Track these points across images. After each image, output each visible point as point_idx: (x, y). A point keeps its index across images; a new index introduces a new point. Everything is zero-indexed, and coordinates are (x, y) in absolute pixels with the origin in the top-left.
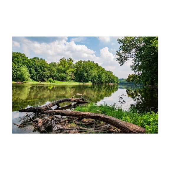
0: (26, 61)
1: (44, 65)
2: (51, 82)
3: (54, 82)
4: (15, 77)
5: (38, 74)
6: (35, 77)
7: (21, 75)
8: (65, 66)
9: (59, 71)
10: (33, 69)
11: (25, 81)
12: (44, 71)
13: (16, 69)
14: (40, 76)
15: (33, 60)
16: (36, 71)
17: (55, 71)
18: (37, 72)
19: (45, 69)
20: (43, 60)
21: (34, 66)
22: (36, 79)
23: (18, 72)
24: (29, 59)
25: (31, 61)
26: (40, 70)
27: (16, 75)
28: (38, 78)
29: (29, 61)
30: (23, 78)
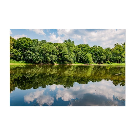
0: (90, 50)
1: (102, 50)
2: (109, 64)
3: (112, 64)
4: (84, 61)
5: (97, 58)
6: (95, 60)
7: (87, 60)
8: (120, 50)
9: (115, 55)
10: (94, 55)
11: (90, 63)
12: (102, 55)
13: (85, 56)
14: (98, 60)
15: (93, 48)
16: (95, 56)
17: (112, 55)
18: (97, 57)
19: (102, 54)
20: (100, 47)
21: (94, 52)
22: (96, 62)
23: (86, 58)
24: (91, 47)
25: (93, 49)
26: (98, 55)
27: (85, 59)
28: (97, 61)
29: (91, 49)
30: (89, 61)
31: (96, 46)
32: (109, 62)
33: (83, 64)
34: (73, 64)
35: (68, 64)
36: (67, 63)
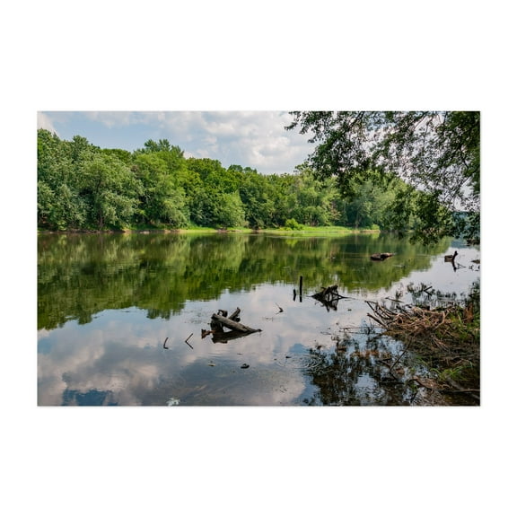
2: (295, 229)
3: (301, 228)
12: (262, 201)
17: (296, 201)
18: (248, 204)
19: (264, 195)
20: (252, 171)
31: (239, 167)
32: (296, 223)
33: (212, 231)
34: (182, 231)
35: (167, 232)
36: (163, 227)
